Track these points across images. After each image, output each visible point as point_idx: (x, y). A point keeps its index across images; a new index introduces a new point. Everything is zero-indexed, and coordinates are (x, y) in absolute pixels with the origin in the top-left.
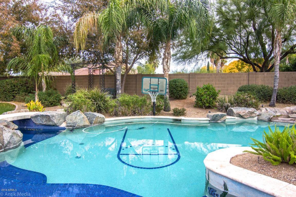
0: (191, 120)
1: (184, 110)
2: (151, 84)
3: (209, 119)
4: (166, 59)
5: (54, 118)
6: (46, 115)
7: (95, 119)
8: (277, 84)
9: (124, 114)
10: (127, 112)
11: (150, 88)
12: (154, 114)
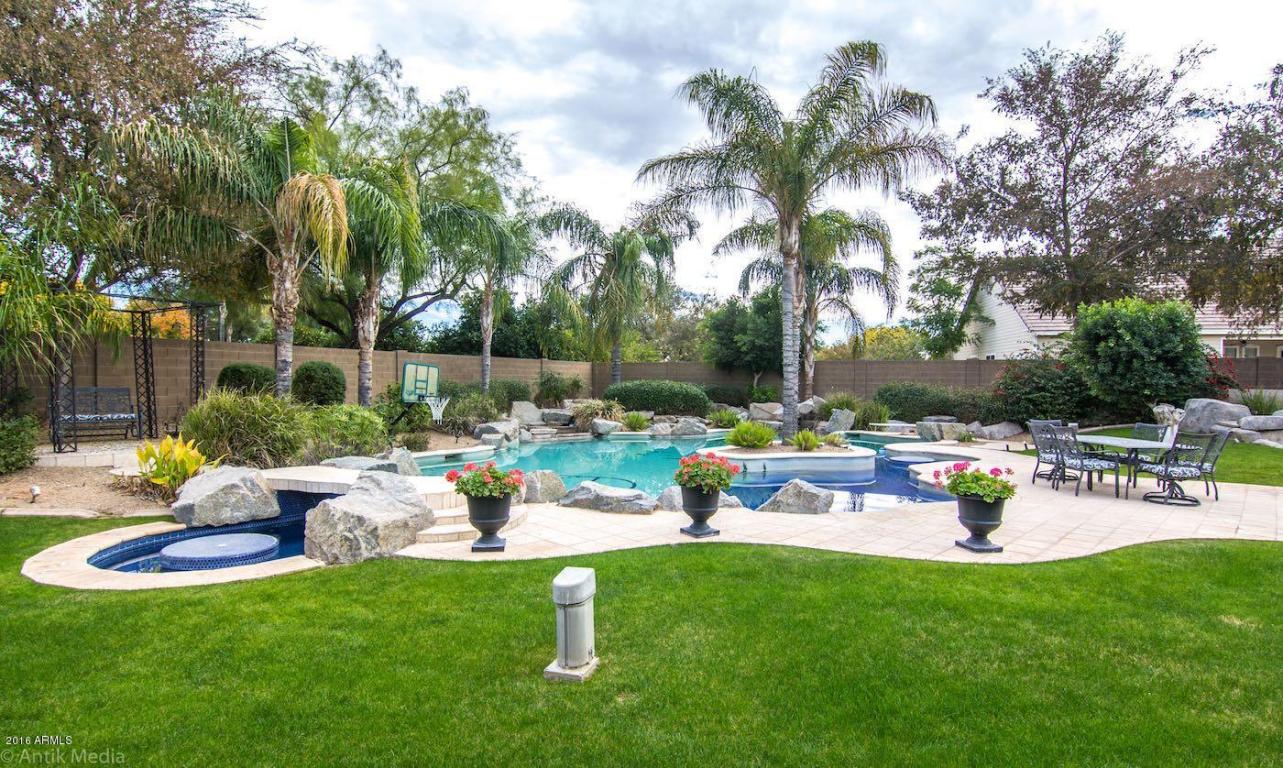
8: (488, 380)
11: (416, 388)
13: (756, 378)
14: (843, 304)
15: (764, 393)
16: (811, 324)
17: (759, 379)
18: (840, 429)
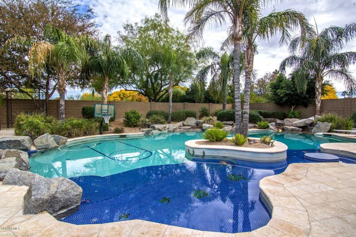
0: (134, 135)
1: (123, 129)
2: (102, 109)
3: (144, 133)
4: (106, 90)
5: (24, 142)
6: (15, 140)
7: (61, 140)
8: (171, 110)
9: (78, 135)
10: (80, 133)
11: (102, 112)
12: (101, 134)
13: (293, 107)
14: (343, 72)
15: (294, 114)
16: (319, 82)
17: (294, 108)
18: (321, 132)
